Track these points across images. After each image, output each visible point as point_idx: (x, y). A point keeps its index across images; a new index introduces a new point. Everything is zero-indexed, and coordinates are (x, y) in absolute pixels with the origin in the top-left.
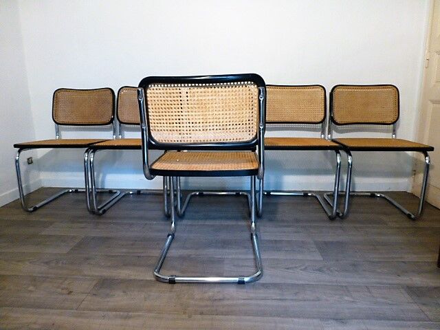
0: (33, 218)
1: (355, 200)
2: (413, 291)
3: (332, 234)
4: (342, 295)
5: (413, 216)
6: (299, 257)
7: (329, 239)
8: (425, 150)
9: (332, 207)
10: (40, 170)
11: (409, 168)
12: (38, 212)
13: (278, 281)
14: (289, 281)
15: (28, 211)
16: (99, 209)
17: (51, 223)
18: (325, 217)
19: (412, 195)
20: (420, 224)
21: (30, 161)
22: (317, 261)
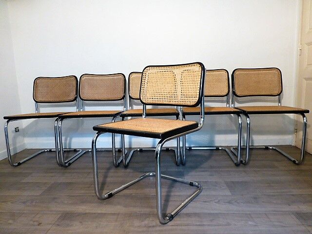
0: (18, 170)
1: (254, 152)
2: (300, 215)
3: (239, 176)
5: (297, 162)
6: (214, 193)
7: (237, 180)
8: (303, 113)
9: (237, 157)
10: (24, 136)
11: (292, 128)
12: (22, 166)
13: (197, 211)
14: (206, 211)
15: (14, 166)
16: (66, 163)
17: (31, 173)
18: (233, 165)
19: (296, 148)
20: (303, 167)
21: (17, 130)
22: (227, 196)
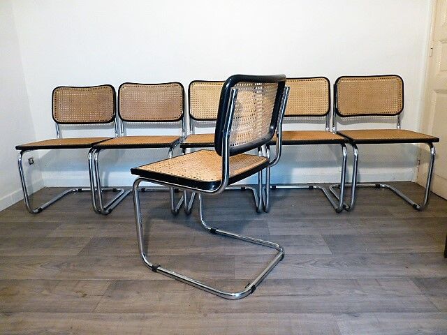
0: (38, 219)
1: (361, 192)
2: (421, 282)
3: (340, 227)
4: (354, 289)
5: (418, 207)
6: (308, 251)
7: (338, 233)
8: (431, 141)
9: (339, 201)
10: (41, 170)
11: (413, 158)
12: (44, 213)
13: (288, 276)
14: (299, 277)
15: (33, 213)
16: (105, 209)
17: (57, 225)
18: (334, 211)
19: (416, 185)
20: (426, 214)
21: (31, 162)
22: (326, 255)
